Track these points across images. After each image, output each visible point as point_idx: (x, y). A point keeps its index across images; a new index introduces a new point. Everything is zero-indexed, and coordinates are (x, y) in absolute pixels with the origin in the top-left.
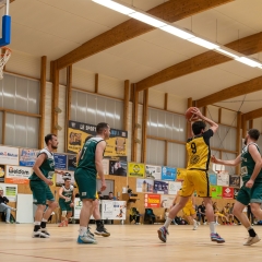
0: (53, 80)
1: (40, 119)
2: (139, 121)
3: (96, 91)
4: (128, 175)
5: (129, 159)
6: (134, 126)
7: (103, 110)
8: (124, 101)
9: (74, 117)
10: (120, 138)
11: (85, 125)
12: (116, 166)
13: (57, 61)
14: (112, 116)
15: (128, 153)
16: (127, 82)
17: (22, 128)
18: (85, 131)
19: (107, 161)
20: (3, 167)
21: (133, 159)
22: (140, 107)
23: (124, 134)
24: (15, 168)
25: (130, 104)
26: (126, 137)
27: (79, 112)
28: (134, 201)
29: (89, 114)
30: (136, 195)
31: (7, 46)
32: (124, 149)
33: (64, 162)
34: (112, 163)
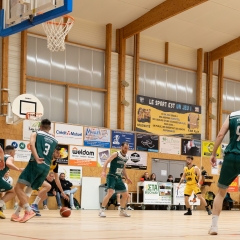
0: (119, 50)
1: (105, 93)
2: (214, 94)
3: (166, 62)
4: (202, 155)
5: (203, 137)
6: (209, 100)
7: (174, 82)
8: (197, 72)
9: (142, 91)
10: (193, 114)
11: (155, 99)
12: (189, 145)
13: (123, 28)
14: (184, 90)
15: (202, 131)
16: (200, 51)
17: (85, 103)
18: (154, 106)
19: (179, 140)
20: (66, 147)
21: (207, 138)
22: (214, 79)
23: (197, 109)
24: (79, 149)
25: (204, 76)
26: (200, 112)
27: (148, 85)
28: (209, 184)
29: (159, 88)
30: (211, 178)
31: (68, 15)
32: (197, 126)
33: (132, 141)
34: (184, 142)
